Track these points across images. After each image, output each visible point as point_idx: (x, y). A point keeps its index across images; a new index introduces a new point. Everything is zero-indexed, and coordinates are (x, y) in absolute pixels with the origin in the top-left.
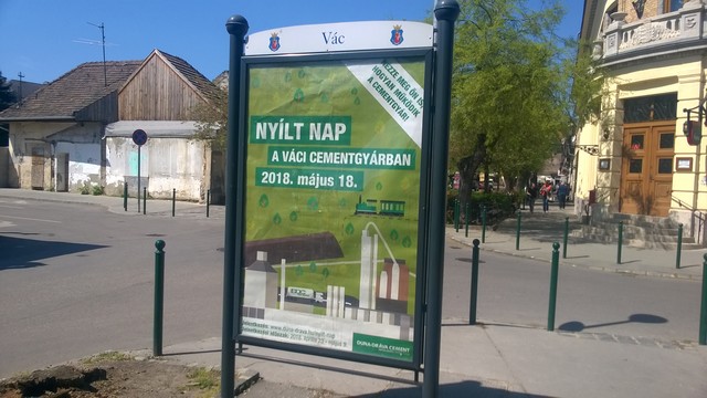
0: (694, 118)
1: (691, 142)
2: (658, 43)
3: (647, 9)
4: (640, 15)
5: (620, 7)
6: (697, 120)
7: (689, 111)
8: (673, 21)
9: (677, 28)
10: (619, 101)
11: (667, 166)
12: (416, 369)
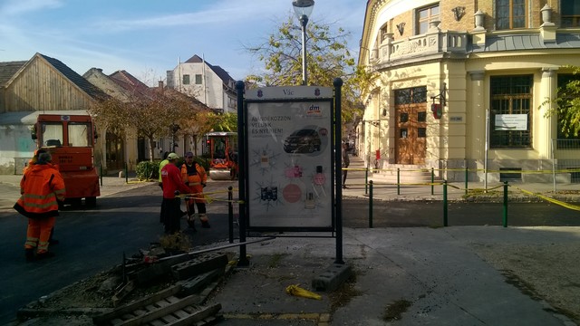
0: (437, 102)
1: (436, 117)
2: (414, 54)
3: (405, 30)
4: (402, 33)
5: (388, 27)
6: (438, 103)
7: (434, 98)
8: (422, 40)
9: (425, 44)
10: (391, 90)
11: (422, 133)
12: (333, 231)
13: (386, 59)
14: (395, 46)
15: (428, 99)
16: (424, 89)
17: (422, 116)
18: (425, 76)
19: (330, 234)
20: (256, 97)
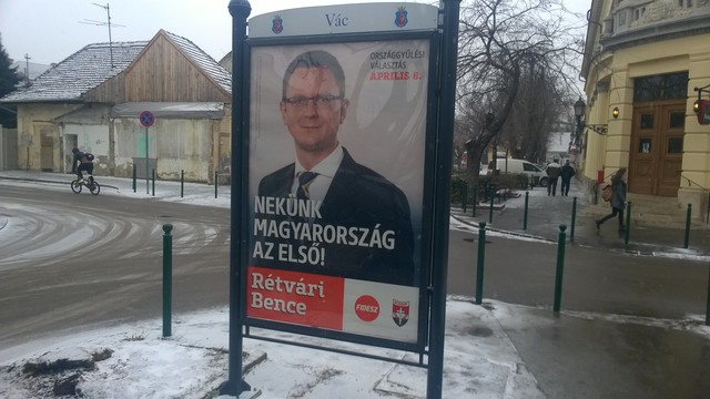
0: (706, 96)
1: (702, 121)
2: (670, 20)
7: (700, 90)
9: (690, 5)
10: (629, 79)
11: (676, 146)
12: (422, 353)
13: (625, 29)
14: (640, 9)
15: (691, 91)
16: (683, 77)
17: (678, 119)
18: (687, 56)
19: (415, 357)
20: (267, 32)
